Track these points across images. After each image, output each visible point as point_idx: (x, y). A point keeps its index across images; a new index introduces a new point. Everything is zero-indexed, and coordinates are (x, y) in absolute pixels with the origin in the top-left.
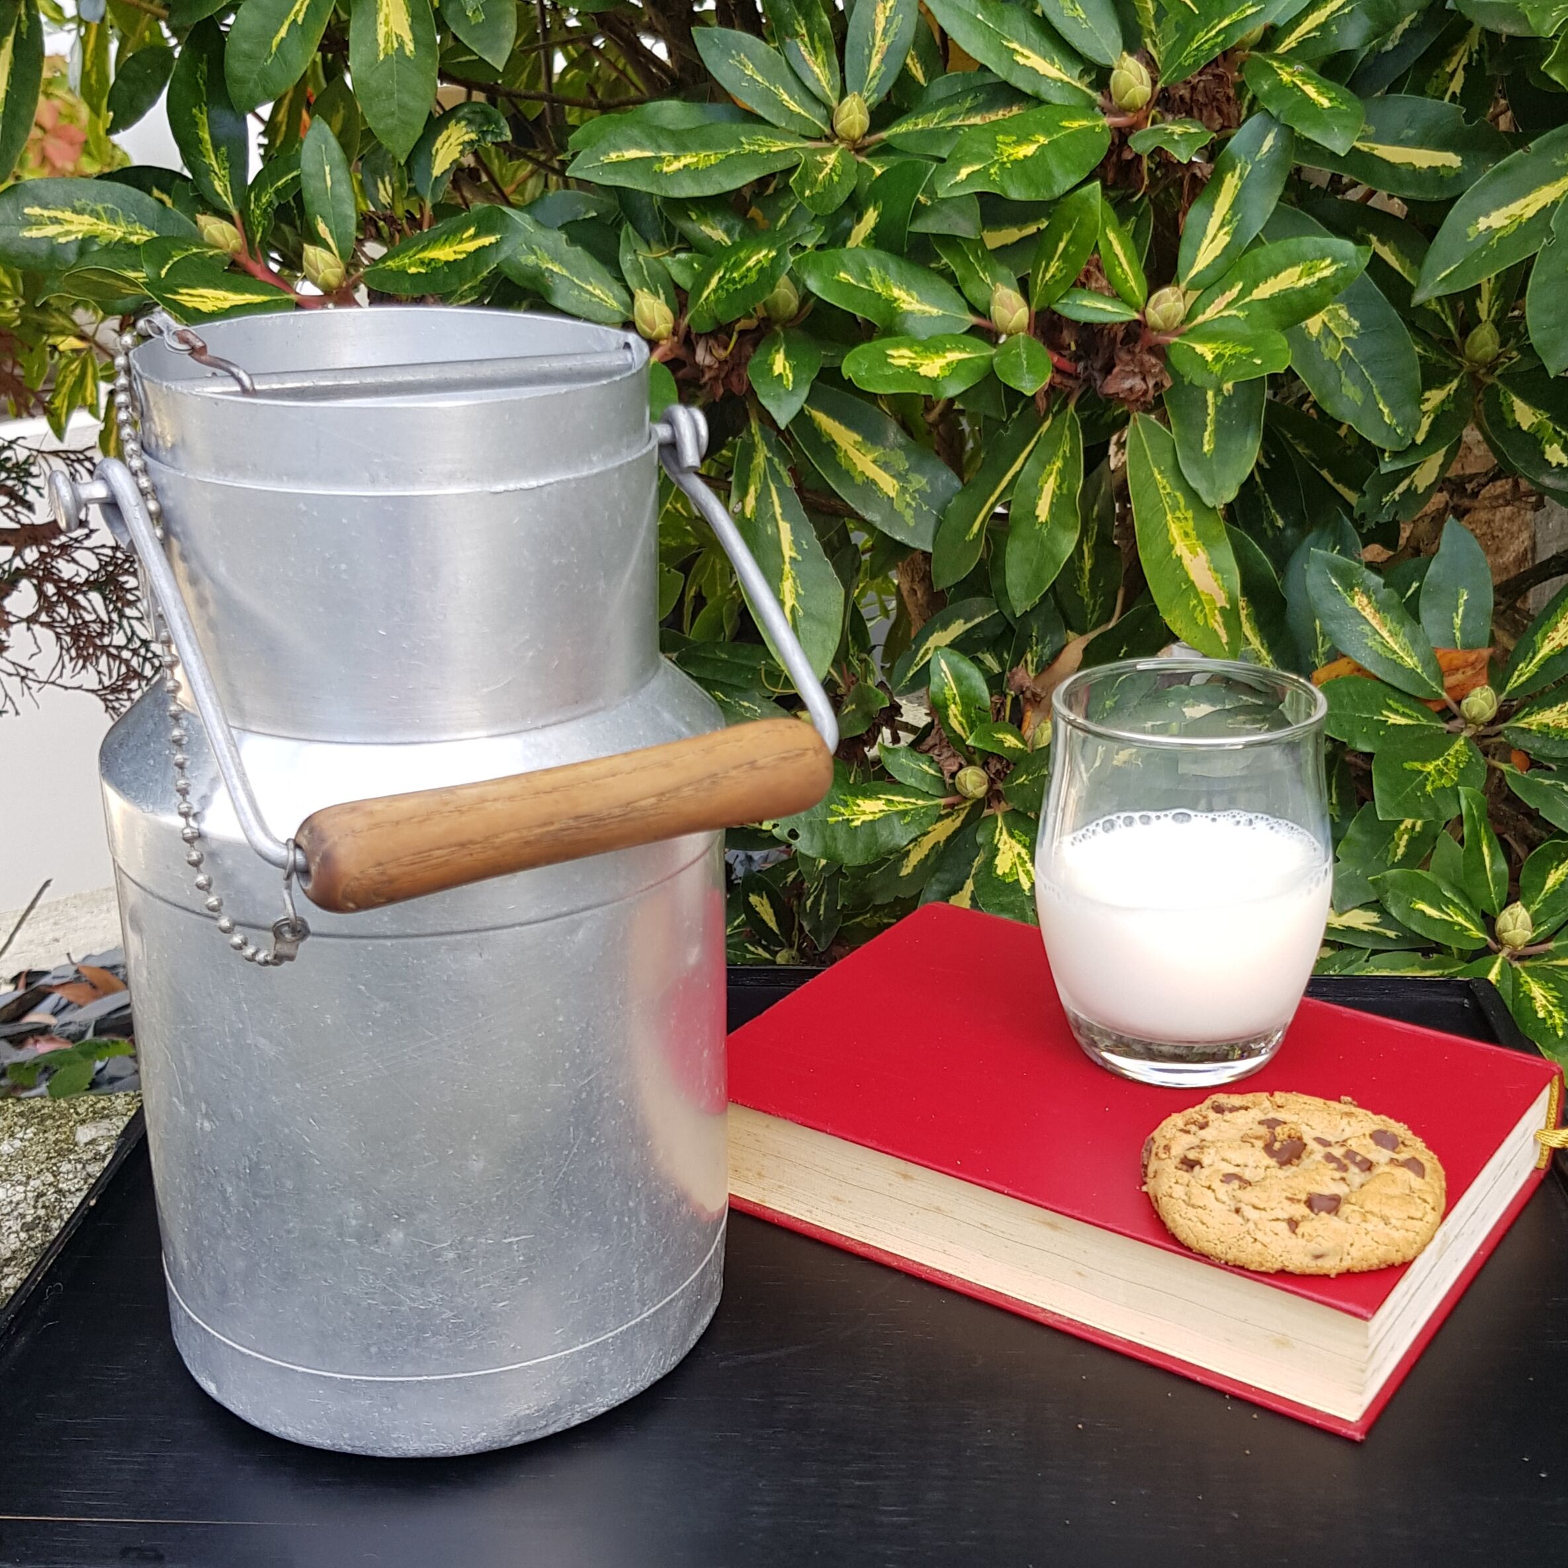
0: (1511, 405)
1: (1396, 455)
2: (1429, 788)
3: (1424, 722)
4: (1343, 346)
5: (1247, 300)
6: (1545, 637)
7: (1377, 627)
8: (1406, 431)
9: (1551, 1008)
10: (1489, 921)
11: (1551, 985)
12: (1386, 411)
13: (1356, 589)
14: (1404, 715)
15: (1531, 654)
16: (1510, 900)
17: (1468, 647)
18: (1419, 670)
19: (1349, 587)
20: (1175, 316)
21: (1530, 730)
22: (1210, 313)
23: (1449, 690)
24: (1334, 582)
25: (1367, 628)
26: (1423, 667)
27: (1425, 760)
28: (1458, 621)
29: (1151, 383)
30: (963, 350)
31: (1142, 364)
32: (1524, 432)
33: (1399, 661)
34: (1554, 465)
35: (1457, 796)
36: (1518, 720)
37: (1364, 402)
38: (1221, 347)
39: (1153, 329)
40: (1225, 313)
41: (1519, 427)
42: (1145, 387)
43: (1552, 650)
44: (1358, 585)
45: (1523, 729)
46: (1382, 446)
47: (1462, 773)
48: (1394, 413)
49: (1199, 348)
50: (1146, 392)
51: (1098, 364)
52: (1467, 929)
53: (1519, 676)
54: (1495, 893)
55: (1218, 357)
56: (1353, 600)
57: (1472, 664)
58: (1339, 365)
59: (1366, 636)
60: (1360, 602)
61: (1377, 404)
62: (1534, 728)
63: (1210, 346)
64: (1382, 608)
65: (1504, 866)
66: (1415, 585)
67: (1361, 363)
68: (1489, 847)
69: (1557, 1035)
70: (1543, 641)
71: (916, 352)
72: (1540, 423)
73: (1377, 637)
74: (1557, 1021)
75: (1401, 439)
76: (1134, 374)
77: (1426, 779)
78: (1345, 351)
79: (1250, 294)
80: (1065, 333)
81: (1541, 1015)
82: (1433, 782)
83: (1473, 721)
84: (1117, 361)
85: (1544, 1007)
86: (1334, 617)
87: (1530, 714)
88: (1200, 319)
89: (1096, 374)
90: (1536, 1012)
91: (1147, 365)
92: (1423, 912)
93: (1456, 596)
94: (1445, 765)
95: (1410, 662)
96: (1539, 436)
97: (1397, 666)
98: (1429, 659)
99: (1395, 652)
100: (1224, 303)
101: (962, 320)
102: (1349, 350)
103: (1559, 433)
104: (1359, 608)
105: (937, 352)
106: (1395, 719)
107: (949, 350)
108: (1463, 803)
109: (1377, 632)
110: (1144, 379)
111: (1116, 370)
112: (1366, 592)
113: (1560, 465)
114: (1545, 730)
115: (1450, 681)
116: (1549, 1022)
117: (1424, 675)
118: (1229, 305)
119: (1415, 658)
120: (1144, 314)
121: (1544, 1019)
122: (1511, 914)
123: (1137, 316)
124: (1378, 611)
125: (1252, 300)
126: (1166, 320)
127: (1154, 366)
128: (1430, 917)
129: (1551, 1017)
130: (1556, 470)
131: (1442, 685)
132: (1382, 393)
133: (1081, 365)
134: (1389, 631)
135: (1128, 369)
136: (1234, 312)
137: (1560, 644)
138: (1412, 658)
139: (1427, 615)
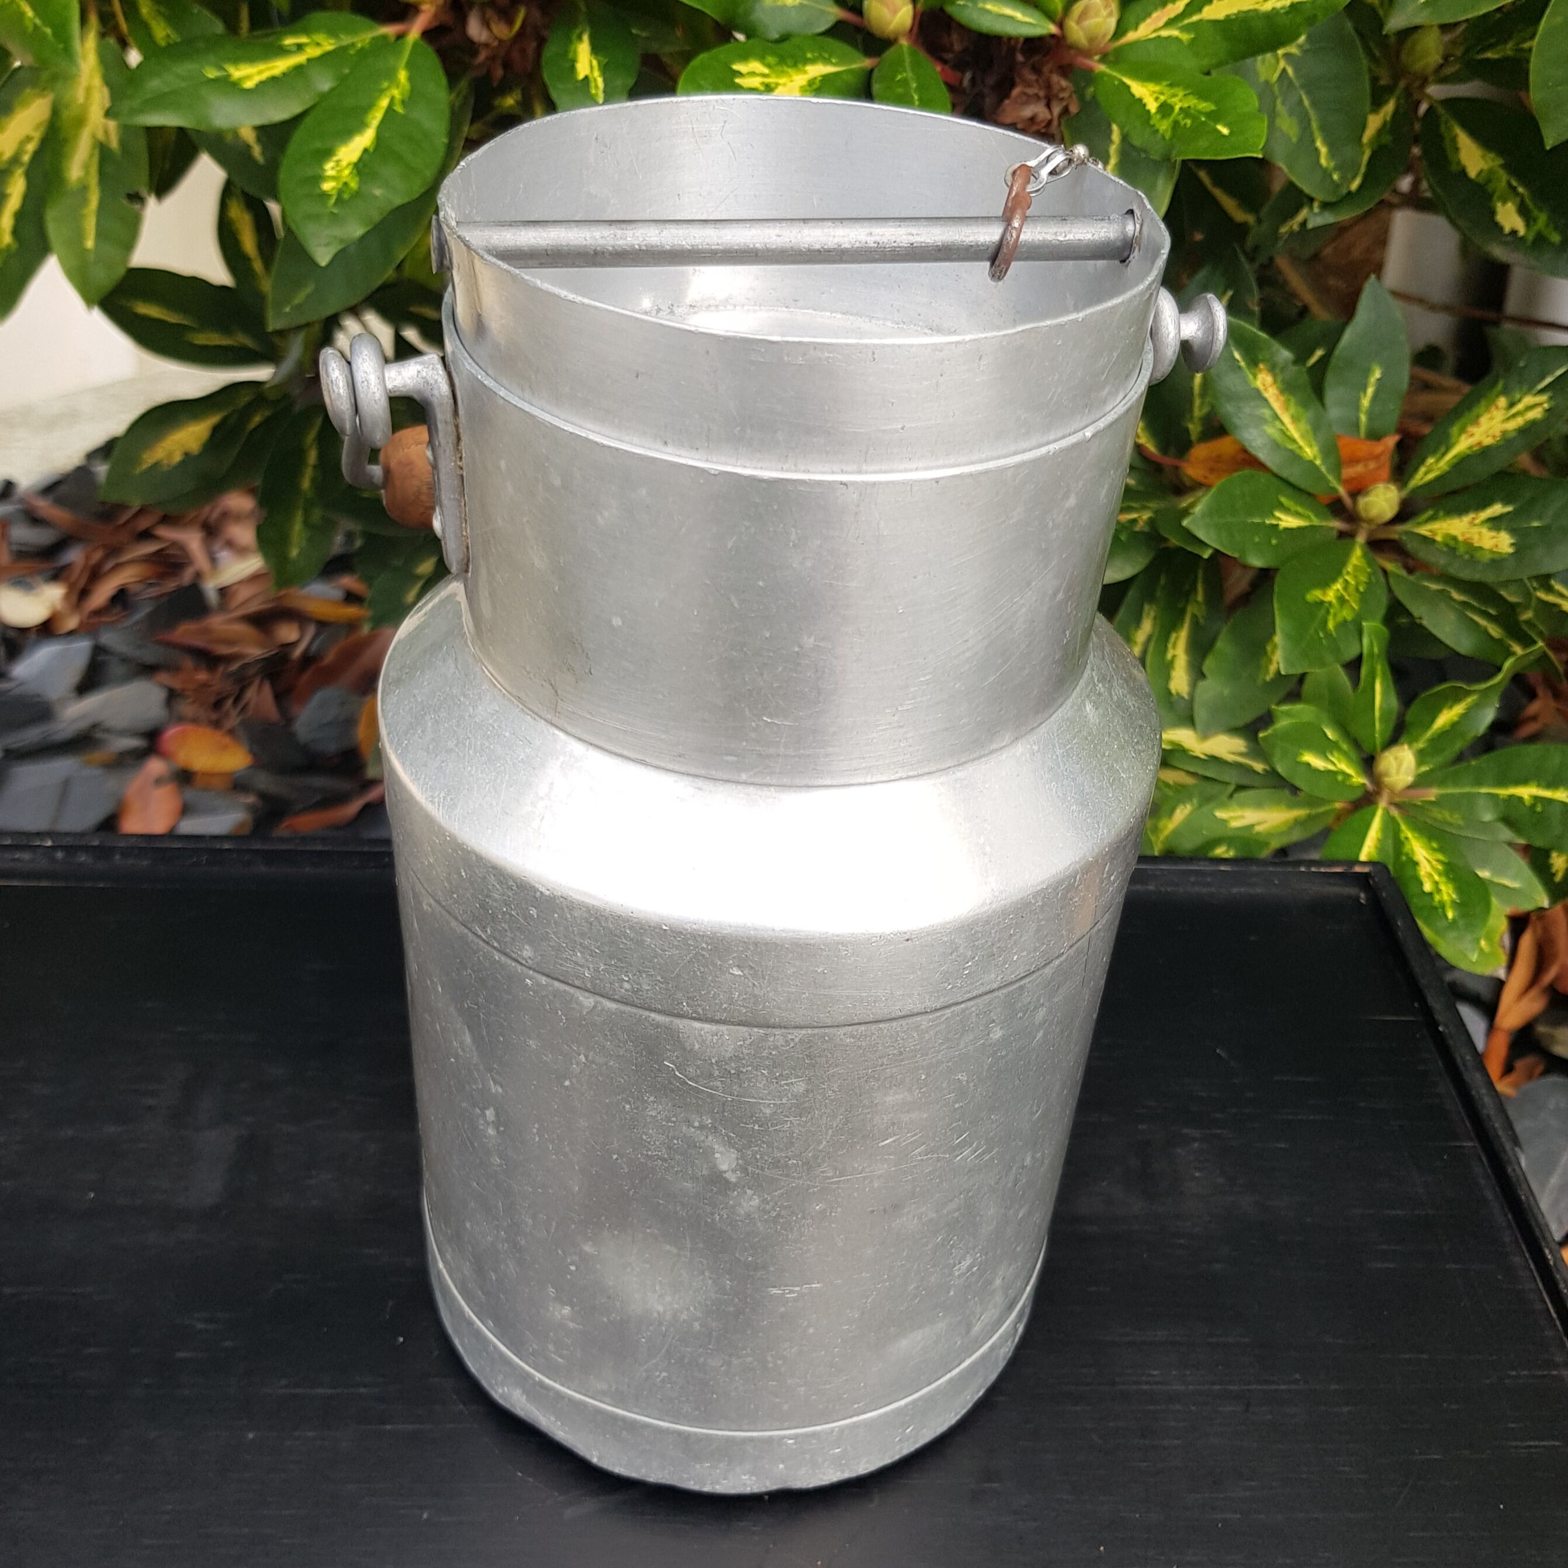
0: (1454, 140)
1: (1326, 206)
2: (1331, 625)
3: (1316, 522)
4: (1282, 64)
5: (1195, 18)
6: (1463, 430)
7: (1279, 412)
8: (1342, 178)
9: (1437, 878)
10: (1368, 763)
11: (1435, 845)
12: (1323, 150)
13: (1261, 366)
14: (1297, 514)
15: (1443, 449)
16: (1394, 739)
17: (1375, 435)
18: (1318, 462)
19: (1253, 362)
20: (1104, 36)
21: (1434, 541)
22: (1144, 31)
23: (1345, 482)
24: (1237, 355)
25: (1266, 413)
26: (1324, 460)
27: (1325, 584)
28: (1365, 402)
29: (1057, 110)
30: (827, 61)
31: (1048, 86)
32: (1470, 180)
33: (1298, 451)
34: (1507, 230)
35: (1360, 633)
36: (1419, 524)
37: (1300, 140)
38: (1166, 90)
39: (1071, 47)
40: (1165, 33)
41: (1463, 172)
42: (1049, 117)
43: (1470, 448)
44: (1263, 361)
45: (1425, 538)
46: (1313, 195)
47: (1364, 598)
48: (1332, 154)
49: (1139, 89)
50: (1050, 122)
51: (991, 80)
52: (1349, 776)
53: (1426, 473)
54: (1379, 729)
55: (1165, 109)
56: (1255, 376)
57: (1377, 457)
58: (1276, 89)
59: (1262, 420)
60: (1264, 381)
61: (1313, 141)
62: (1439, 538)
63: (1153, 87)
64: (1288, 388)
65: (1394, 703)
66: (1319, 353)
67: (1303, 86)
68: (1382, 684)
69: (1446, 916)
70: (1460, 435)
71: (769, 66)
72: (1491, 171)
73: (1278, 423)
74: (1446, 897)
75: (1337, 186)
76: (1037, 97)
77: (1328, 612)
78: (1284, 70)
79: (1200, 10)
80: (955, 37)
81: (1428, 887)
82: (1335, 615)
83: (1370, 521)
84: (1017, 80)
85: (1430, 875)
86: (1233, 397)
87: (1433, 518)
88: (1131, 36)
89: (986, 91)
90: (1421, 884)
91: (1056, 88)
92: (1308, 764)
93: (1367, 372)
94: (1345, 589)
95: (1310, 452)
96: (1490, 188)
97: (1295, 457)
98: (1329, 450)
99: (1294, 441)
100: (1164, 20)
101: (823, 12)
102: (1290, 71)
103: (1514, 189)
104: (1261, 388)
105: (795, 65)
106: (1288, 521)
107: (813, 61)
108: (1366, 641)
109: (1276, 417)
110: (1048, 106)
111: (1016, 92)
112: (1272, 369)
113: (1514, 232)
114: (1452, 543)
115: (1349, 472)
116: (1437, 898)
117: (1323, 469)
118: (1170, 23)
119: (1316, 449)
120: (1061, 25)
121: (1431, 894)
122: (1396, 758)
123: (1053, 29)
124: (1282, 392)
125: (1201, 20)
126: (1091, 40)
127: (1063, 89)
128: (1316, 771)
129: (1439, 891)
130: (1509, 239)
131: (1339, 478)
132: (1323, 128)
133: (968, 76)
134: (1292, 417)
135: (1031, 91)
136: (1175, 33)
137: (1479, 443)
138: (1311, 446)
139: (1333, 394)
